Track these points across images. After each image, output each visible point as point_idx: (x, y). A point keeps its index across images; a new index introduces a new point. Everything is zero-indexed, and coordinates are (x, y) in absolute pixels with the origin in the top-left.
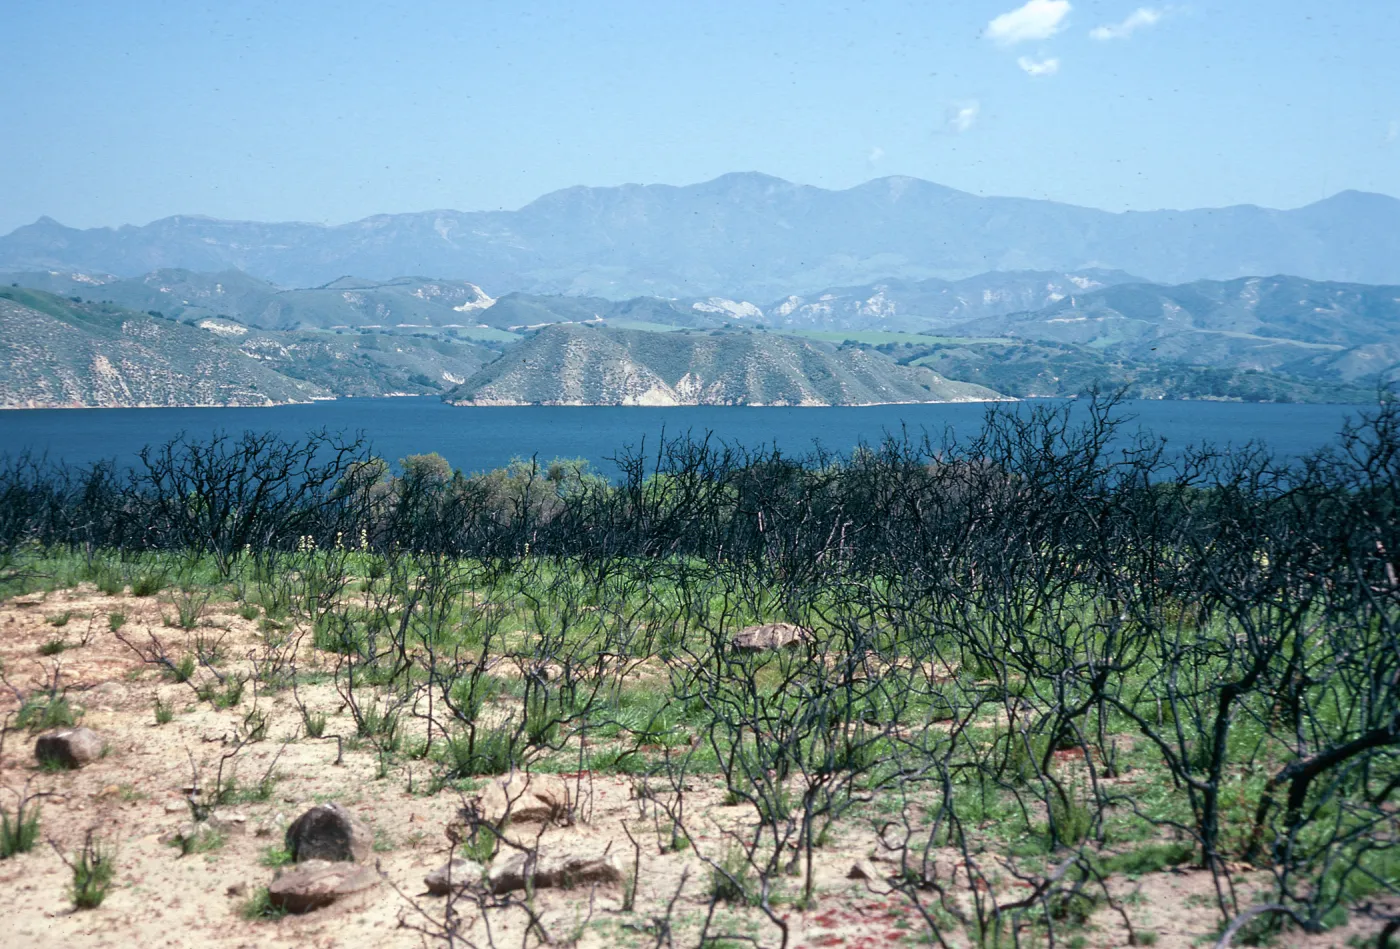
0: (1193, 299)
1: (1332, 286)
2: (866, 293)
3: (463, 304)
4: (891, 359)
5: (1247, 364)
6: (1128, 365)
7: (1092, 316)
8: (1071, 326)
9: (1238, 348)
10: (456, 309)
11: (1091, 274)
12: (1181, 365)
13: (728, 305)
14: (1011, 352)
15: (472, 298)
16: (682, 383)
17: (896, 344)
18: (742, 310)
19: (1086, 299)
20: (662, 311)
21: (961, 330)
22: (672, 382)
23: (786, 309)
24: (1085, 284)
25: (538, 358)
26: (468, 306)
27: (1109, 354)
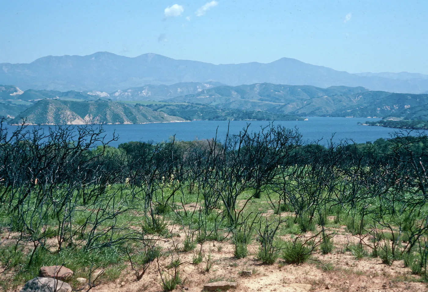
0: (240, 90)
1: (280, 86)
2: (141, 89)
3: (13, 93)
4: (150, 110)
5: (258, 109)
6: (223, 110)
7: (211, 96)
8: (205, 99)
9: (254, 105)
10: (11, 95)
11: (210, 83)
12: (239, 110)
13: (98, 93)
14: (188, 106)
15: (16, 91)
16: (86, 117)
17: (152, 105)
18: (103, 95)
19: (209, 90)
20: (78, 95)
21: (171, 100)
22: (83, 117)
23: (117, 94)
24: (208, 86)
25: (39, 110)
26: (15, 93)
27: (217, 107)
